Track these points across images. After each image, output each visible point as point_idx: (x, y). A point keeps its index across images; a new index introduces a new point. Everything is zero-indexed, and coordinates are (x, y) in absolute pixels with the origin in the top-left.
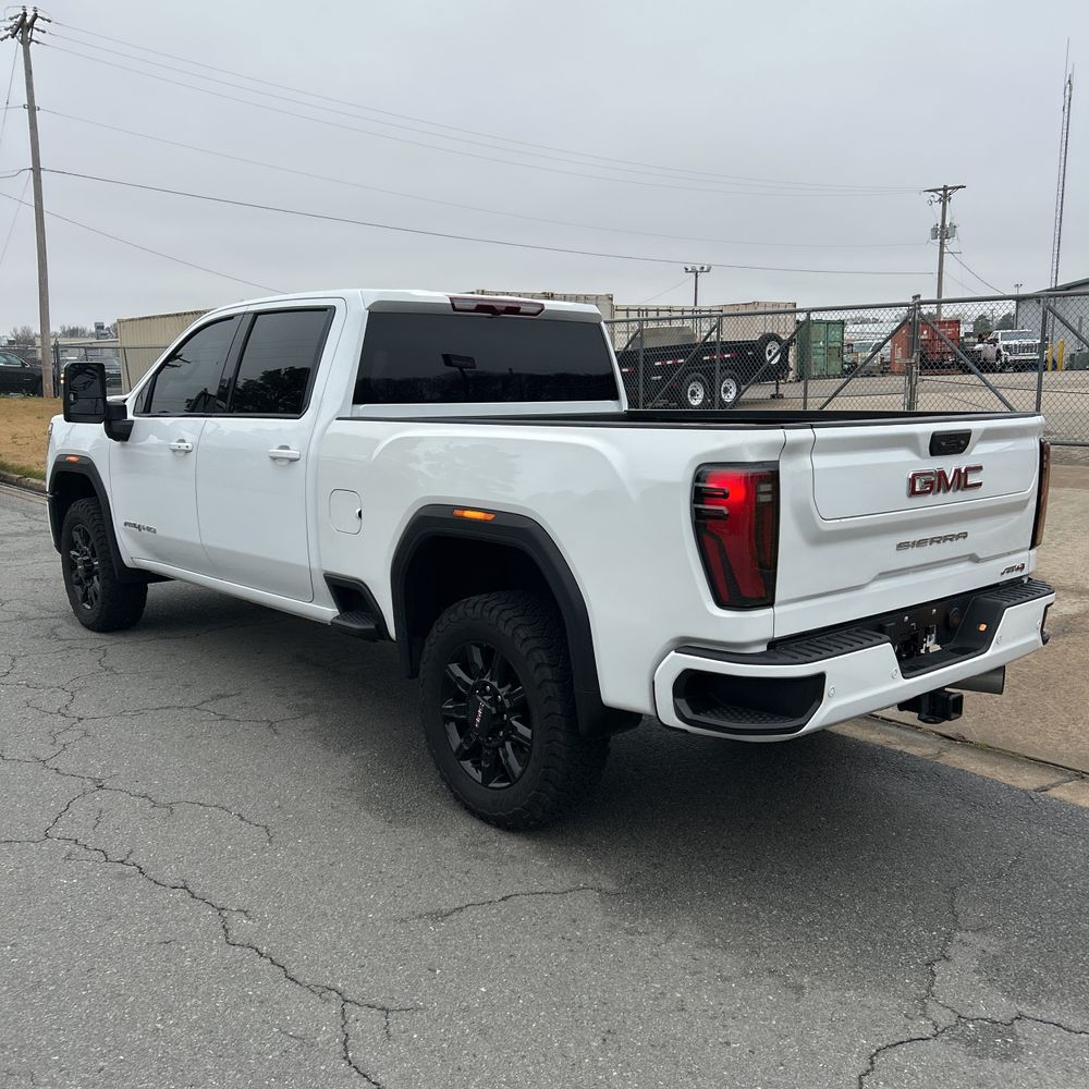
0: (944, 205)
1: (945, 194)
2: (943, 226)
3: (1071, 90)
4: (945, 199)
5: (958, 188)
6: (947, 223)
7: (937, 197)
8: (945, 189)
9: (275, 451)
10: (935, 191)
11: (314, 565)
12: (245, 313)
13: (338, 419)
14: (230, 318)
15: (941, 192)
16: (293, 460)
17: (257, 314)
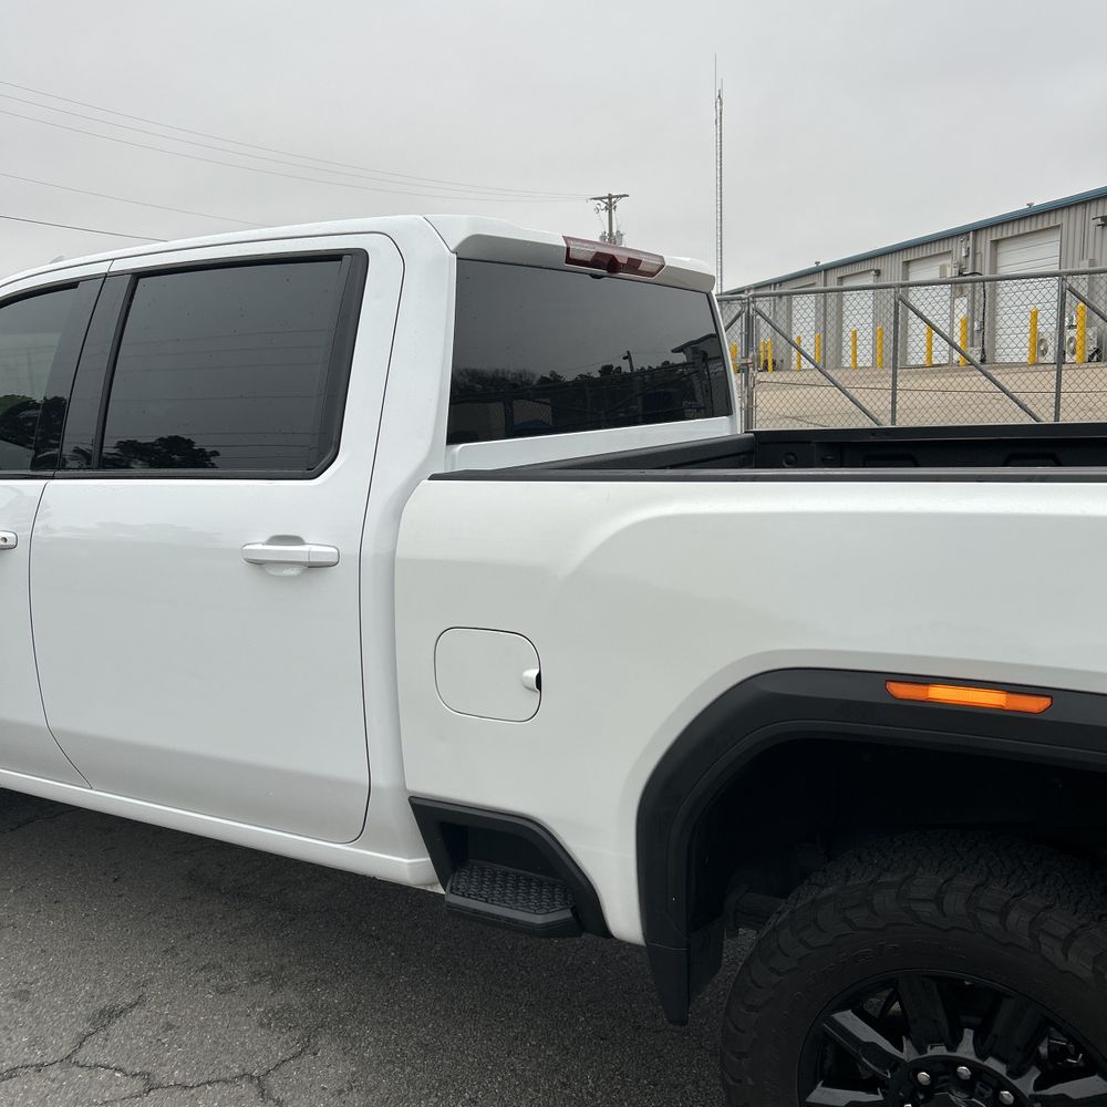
0: (610, 213)
1: (610, 203)
2: (611, 234)
3: (721, 104)
4: (610, 208)
5: (622, 196)
6: (614, 231)
7: (603, 206)
8: (610, 197)
9: (260, 547)
10: (601, 199)
11: (382, 779)
12: (106, 276)
13: (434, 477)
14: (71, 285)
15: (607, 200)
16: (313, 566)
17: (139, 275)
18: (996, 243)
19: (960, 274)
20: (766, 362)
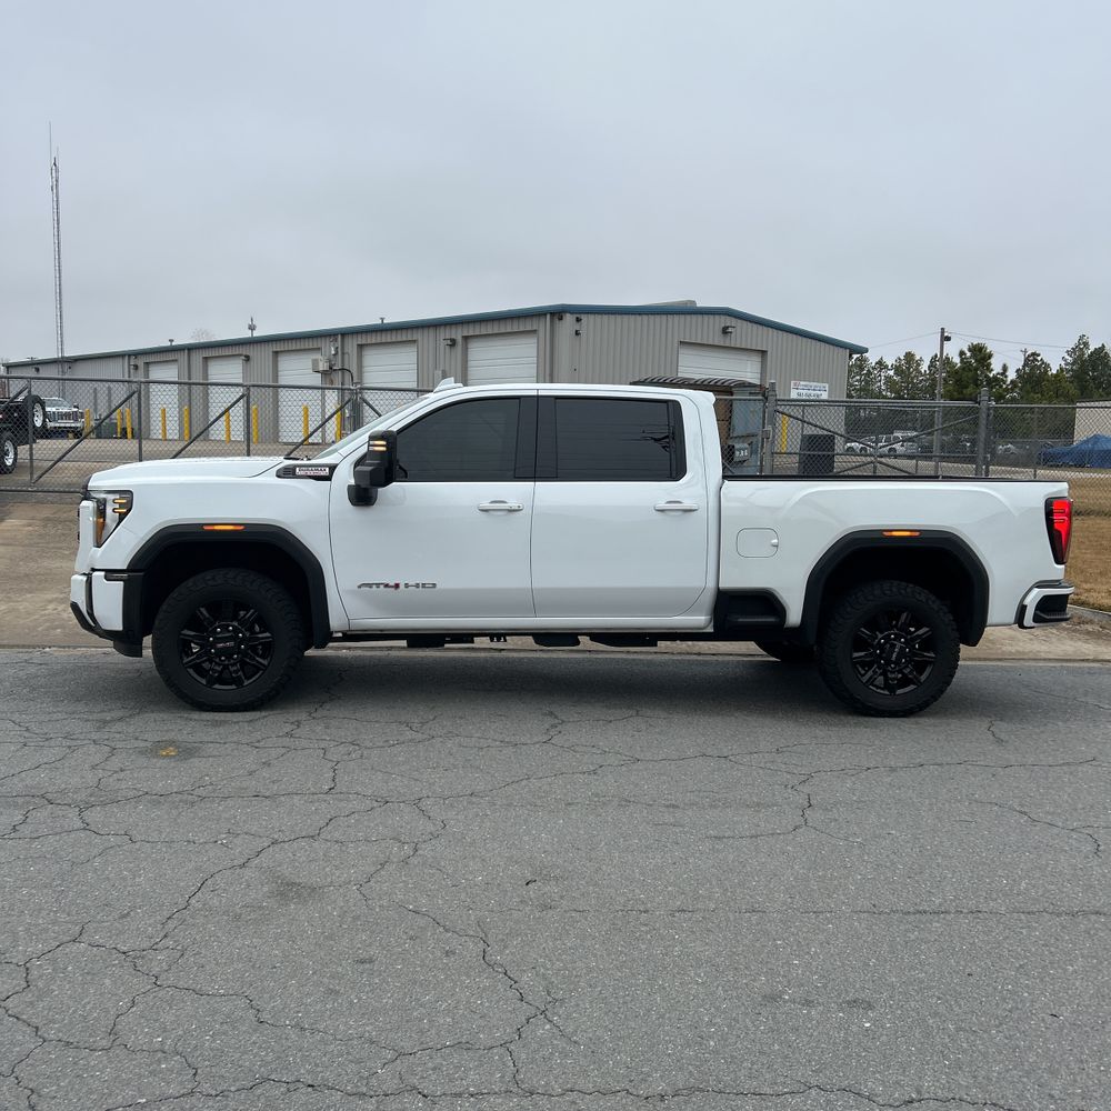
3: (57, 171)
9: (662, 505)
16: (689, 511)
18: (361, 346)
19: (331, 368)
20: (124, 430)
